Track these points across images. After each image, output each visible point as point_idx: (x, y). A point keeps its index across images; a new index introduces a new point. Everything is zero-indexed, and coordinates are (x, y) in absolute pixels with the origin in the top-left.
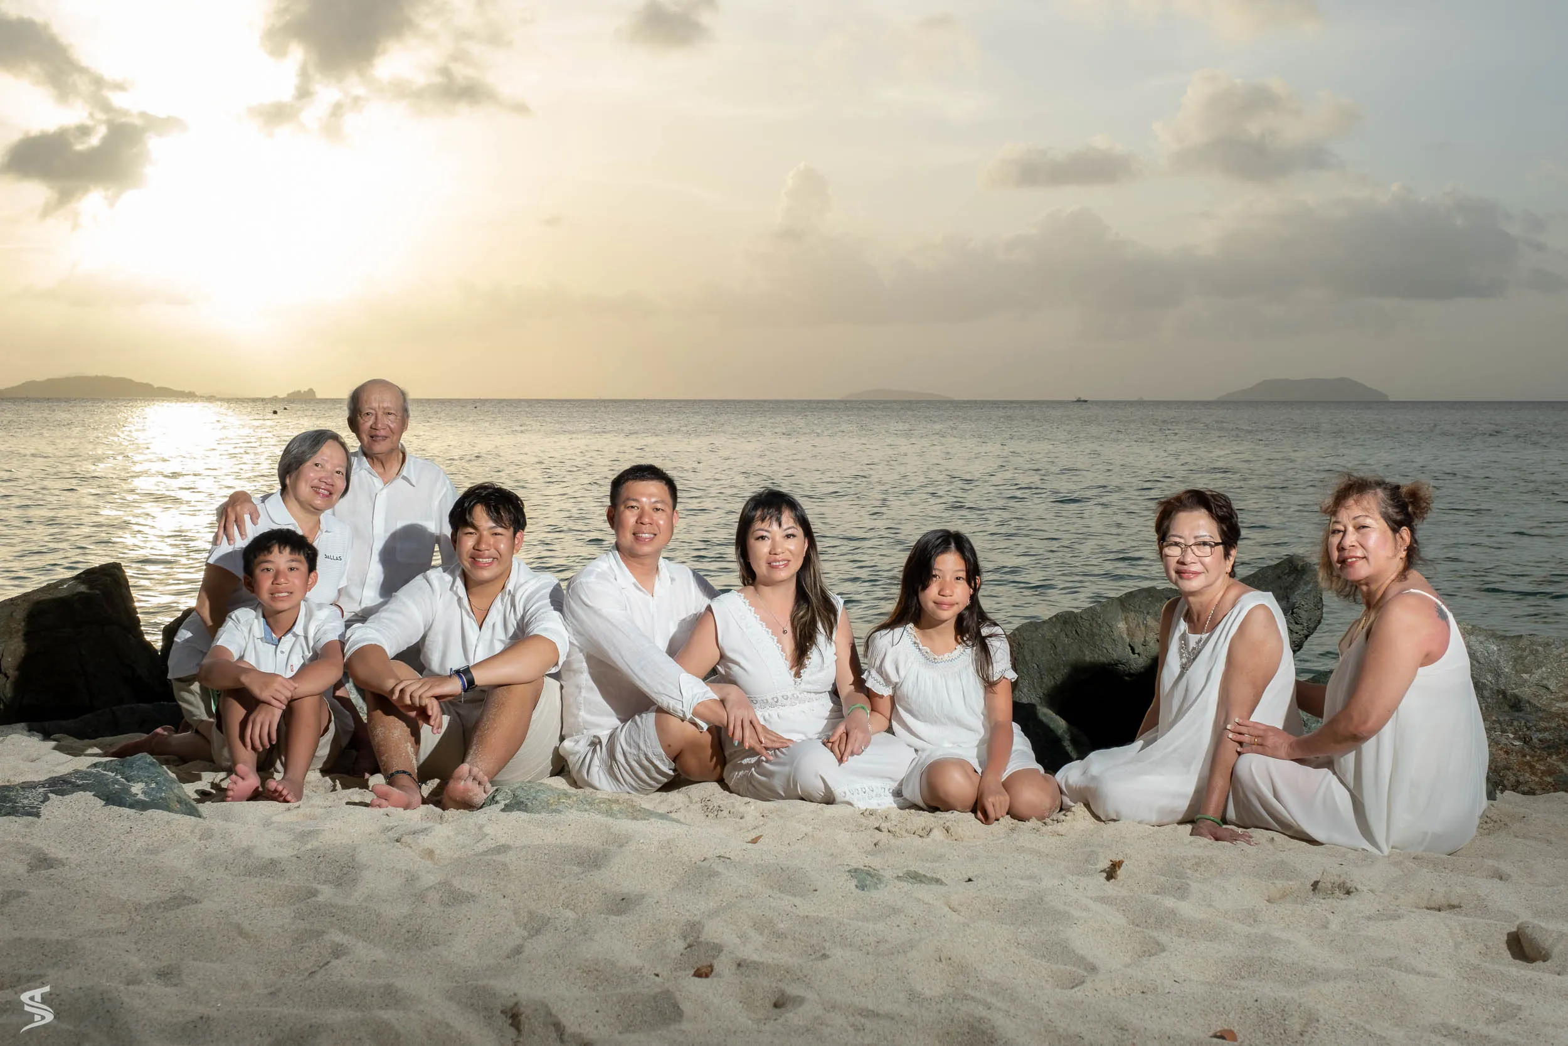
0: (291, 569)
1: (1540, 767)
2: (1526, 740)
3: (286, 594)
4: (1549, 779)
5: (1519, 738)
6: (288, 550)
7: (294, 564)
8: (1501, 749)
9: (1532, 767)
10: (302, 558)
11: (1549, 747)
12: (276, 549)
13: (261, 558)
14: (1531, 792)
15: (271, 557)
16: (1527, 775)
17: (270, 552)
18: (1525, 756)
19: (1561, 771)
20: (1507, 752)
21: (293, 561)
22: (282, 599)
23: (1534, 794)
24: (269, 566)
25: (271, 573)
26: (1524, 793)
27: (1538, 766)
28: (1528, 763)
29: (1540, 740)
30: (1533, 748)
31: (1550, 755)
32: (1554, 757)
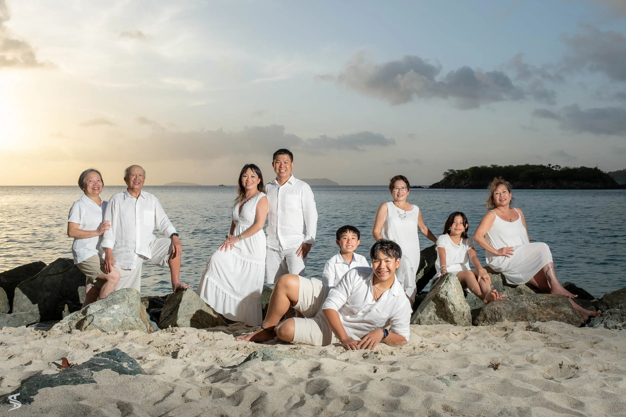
0: (353, 239)
1: (545, 312)
2: (538, 304)
3: (351, 247)
4: (549, 317)
5: (535, 303)
6: (352, 232)
7: (354, 237)
8: (532, 307)
9: (542, 313)
10: (356, 235)
11: (546, 306)
12: (348, 232)
13: (343, 234)
14: (544, 321)
15: (347, 234)
16: (542, 316)
17: (347, 233)
18: (539, 309)
19: (552, 313)
20: (534, 308)
21: (354, 236)
22: (350, 249)
23: (545, 322)
24: (346, 237)
25: (347, 240)
26: (542, 322)
27: (544, 312)
28: (541, 312)
29: (543, 304)
30: (541, 306)
31: (547, 308)
32: (548, 309)
